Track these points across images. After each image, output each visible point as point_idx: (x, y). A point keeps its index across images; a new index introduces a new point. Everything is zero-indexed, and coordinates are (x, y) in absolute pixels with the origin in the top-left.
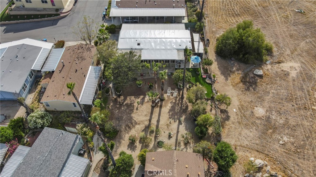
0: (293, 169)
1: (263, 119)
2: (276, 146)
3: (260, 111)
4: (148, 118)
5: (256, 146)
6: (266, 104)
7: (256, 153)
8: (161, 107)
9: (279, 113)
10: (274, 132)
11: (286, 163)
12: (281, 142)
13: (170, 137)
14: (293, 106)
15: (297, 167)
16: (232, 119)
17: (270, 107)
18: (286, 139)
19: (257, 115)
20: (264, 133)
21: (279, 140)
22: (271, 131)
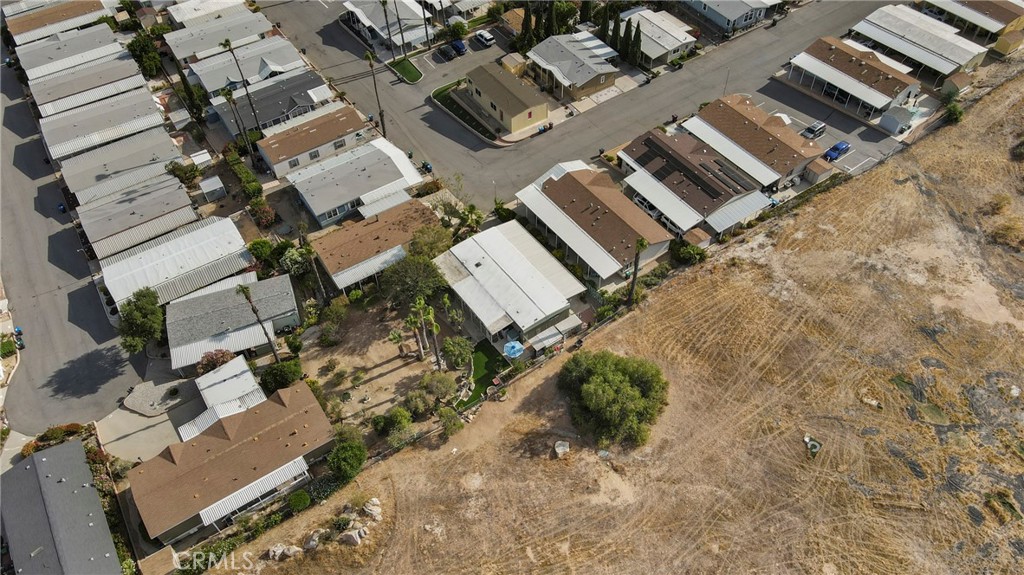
0: (389, 554)
1: (459, 491)
2: (417, 524)
3: (474, 482)
4: (379, 362)
5: (403, 500)
6: (495, 485)
7: (392, 504)
8: (407, 364)
9: (487, 508)
10: (442, 512)
11: (395, 544)
12: (428, 527)
13: (362, 401)
14: (515, 520)
15: (394, 558)
16: (435, 453)
17: (491, 492)
18: (438, 531)
19: (462, 481)
20: (433, 501)
21: (431, 523)
22: (442, 508)
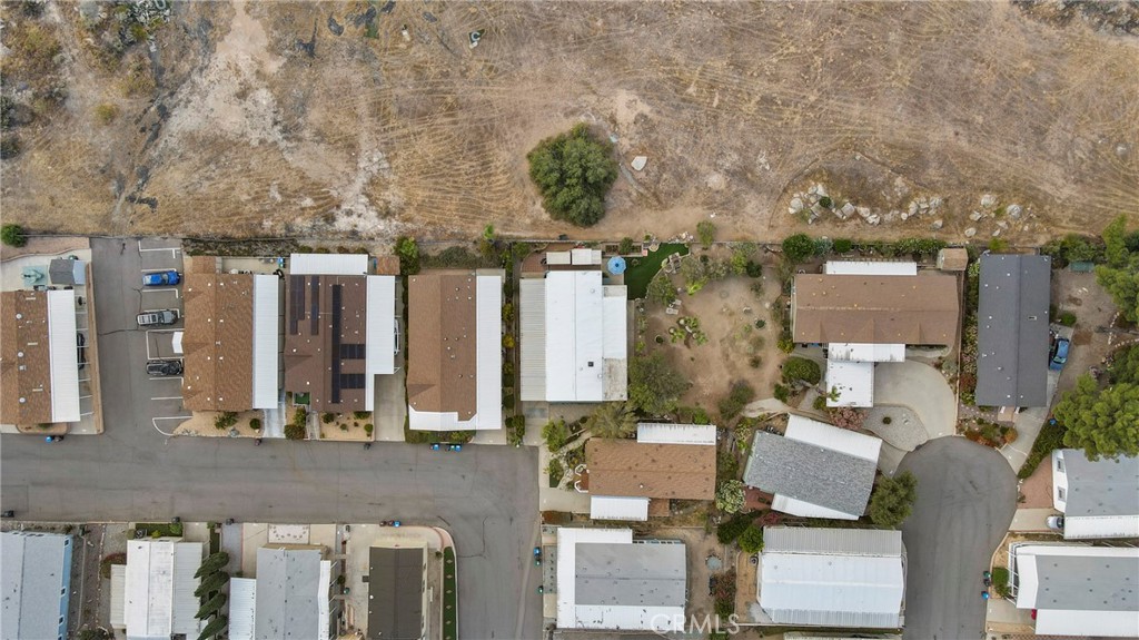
1: (730, 180)
2: (773, 175)
3: (716, 180)
5: (771, 201)
6: (704, 168)
7: (781, 201)
9: (721, 154)
10: (752, 172)
12: (768, 167)
14: (709, 131)
15: (802, 160)
17: (709, 165)
18: (762, 160)
19: (723, 187)
20: (752, 185)
21: (764, 169)
22: (749, 175)
